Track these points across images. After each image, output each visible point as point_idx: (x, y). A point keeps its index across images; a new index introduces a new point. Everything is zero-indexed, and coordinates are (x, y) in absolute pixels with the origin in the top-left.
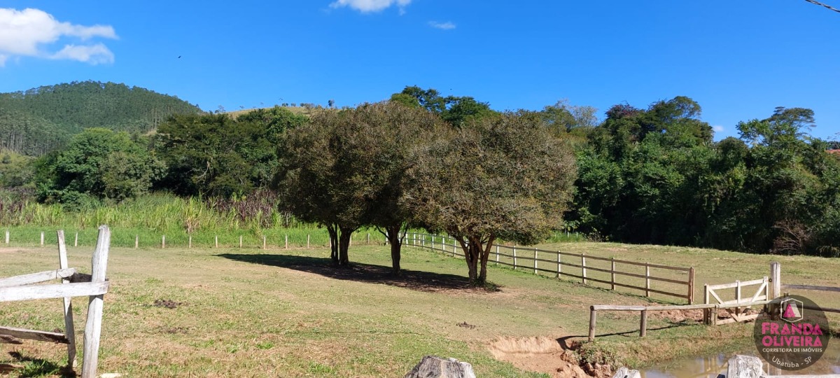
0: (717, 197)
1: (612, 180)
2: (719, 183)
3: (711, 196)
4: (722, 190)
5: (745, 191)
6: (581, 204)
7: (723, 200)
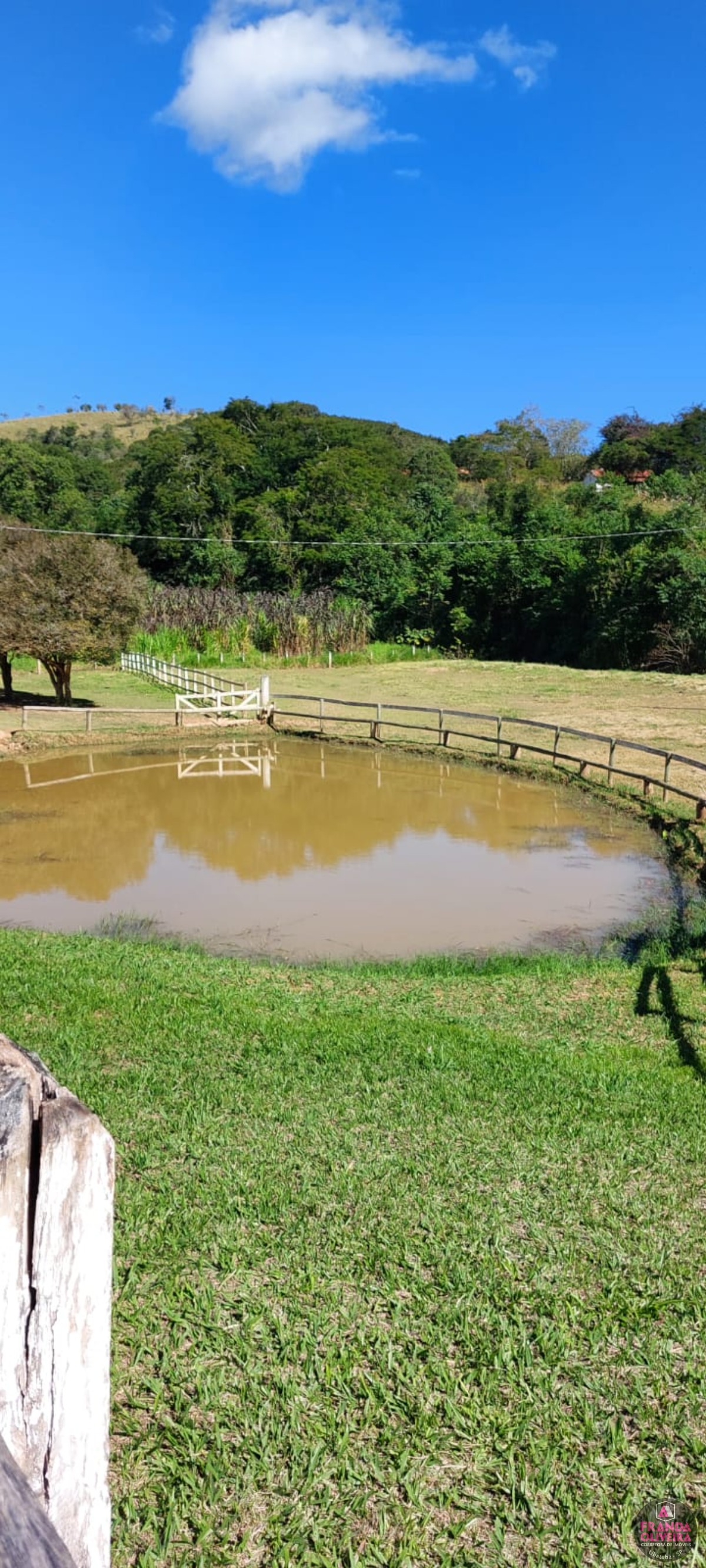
0: (608, 589)
1: (504, 561)
2: (613, 568)
3: (601, 589)
4: (615, 578)
5: (643, 578)
6: (455, 603)
7: (617, 593)
